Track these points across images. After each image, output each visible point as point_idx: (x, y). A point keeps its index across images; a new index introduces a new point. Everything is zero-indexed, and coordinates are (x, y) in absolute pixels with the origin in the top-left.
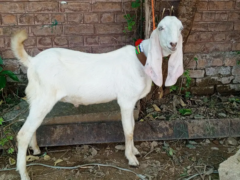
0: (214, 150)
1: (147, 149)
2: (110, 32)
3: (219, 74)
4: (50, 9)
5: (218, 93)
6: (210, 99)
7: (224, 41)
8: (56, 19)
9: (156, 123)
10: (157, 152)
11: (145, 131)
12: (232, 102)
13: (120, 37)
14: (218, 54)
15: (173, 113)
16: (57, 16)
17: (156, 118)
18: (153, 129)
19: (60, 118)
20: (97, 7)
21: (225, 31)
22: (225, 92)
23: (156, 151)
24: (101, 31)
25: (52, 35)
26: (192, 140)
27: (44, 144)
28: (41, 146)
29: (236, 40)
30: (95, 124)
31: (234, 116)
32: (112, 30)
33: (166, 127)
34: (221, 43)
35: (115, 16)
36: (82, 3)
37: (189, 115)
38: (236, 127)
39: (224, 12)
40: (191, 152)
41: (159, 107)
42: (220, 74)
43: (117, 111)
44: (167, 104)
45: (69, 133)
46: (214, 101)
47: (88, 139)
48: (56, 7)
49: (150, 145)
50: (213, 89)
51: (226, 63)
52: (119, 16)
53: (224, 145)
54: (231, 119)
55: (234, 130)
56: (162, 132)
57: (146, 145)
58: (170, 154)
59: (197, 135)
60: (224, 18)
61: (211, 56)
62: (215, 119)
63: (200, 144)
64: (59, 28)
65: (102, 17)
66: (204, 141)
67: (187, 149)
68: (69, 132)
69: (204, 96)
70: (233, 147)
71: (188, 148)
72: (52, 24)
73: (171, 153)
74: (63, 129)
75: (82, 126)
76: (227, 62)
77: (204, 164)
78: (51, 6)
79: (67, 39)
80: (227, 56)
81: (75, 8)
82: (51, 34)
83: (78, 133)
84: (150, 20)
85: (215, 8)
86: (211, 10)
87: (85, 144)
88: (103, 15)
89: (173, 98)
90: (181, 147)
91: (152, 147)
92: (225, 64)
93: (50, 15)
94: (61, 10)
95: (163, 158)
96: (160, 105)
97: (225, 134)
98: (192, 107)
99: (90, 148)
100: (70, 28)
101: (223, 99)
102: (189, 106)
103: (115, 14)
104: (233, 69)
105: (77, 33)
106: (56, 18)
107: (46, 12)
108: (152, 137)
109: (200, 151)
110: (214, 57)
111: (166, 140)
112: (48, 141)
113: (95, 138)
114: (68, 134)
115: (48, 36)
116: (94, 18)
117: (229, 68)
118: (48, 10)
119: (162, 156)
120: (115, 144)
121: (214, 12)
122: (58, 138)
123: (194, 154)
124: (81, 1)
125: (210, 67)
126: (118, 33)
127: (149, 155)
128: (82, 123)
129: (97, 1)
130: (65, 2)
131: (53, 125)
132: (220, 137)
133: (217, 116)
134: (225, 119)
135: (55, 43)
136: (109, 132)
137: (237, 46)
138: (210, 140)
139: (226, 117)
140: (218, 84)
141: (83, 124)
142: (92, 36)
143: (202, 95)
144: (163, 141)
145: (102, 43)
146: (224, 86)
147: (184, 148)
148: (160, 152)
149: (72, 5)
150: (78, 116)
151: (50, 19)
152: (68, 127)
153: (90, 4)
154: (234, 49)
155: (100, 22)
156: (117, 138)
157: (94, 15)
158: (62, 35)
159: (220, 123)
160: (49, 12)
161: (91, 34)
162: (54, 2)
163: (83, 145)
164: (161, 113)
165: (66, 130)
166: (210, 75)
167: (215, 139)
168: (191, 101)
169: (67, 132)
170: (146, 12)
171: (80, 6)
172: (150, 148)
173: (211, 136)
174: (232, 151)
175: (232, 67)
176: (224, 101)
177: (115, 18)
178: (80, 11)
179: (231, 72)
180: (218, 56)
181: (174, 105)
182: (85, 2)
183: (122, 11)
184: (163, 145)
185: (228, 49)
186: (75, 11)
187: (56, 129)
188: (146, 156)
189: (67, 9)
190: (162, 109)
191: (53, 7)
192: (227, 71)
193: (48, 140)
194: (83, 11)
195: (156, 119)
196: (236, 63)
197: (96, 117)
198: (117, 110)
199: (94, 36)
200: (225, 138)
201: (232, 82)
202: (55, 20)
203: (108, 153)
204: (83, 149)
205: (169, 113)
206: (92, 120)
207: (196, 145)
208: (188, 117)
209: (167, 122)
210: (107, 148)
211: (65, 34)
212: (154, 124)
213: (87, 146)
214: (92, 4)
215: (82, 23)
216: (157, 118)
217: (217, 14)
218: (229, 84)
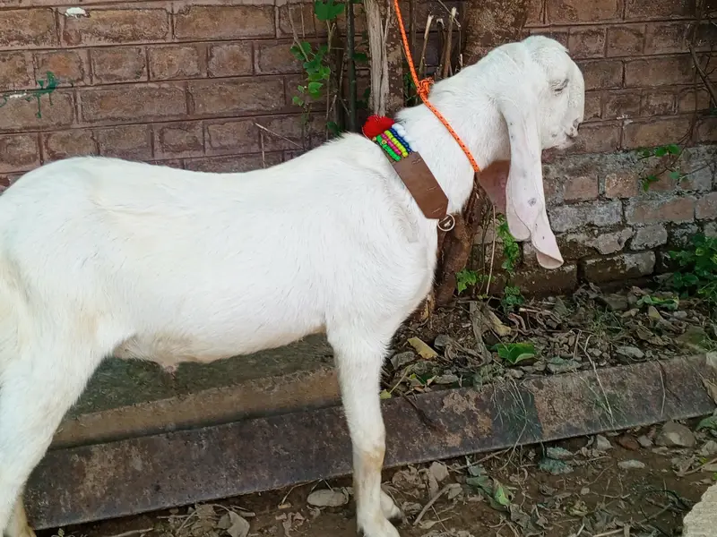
0: (632, 471)
1: (417, 493)
2: (244, 107)
3: (591, 225)
4: (29, 36)
5: (592, 285)
6: (572, 304)
7: (597, 119)
8: (49, 68)
9: (435, 401)
10: (452, 500)
11: (400, 430)
12: (645, 308)
13: (276, 123)
14: (581, 161)
15: (479, 359)
16: (55, 57)
17: (430, 381)
18: (427, 422)
19: (98, 416)
20: (194, 24)
21: (599, 90)
22: (612, 280)
23: (449, 497)
24: (211, 105)
25: (38, 128)
26: (554, 444)
27: (50, 520)
28: (41, 527)
29: (632, 115)
30: (230, 425)
31: (667, 352)
32: (249, 99)
33: (467, 409)
34: (589, 128)
35: (257, 52)
36: (140, 13)
37: (531, 362)
38: (680, 386)
39: (594, 28)
40: (562, 486)
41: (431, 344)
42: (593, 225)
43: (298, 373)
44: (455, 332)
45: (139, 468)
46: (586, 309)
47: (210, 482)
48: (49, 28)
49: (425, 478)
50: (575, 275)
51: (607, 190)
52: (269, 51)
53: (655, 451)
54: (663, 364)
55: (674, 395)
56: (458, 428)
57: (410, 479)
58: (501, 502)
59: (568, 425)
60: (593, 48)
61: (562, 169)
62: (615, 369)
63: (581, 455)
64: (65, 102)
65: (212, 56)
66: (590, 443)
67: (545, 479)
68: (137, 464)
69: (551, 298)
70: (685, 452)
71: (549, 474)
72: (39, 86)
73: (502, 498)
74: (115, 457)
75: (183, 437)
76: (612, 186)
77: (620, 524)
78: (31, 25)
79: (92, 138)
80: (609, 166)
81: (116, 29)
82: (34, 123)
83: (170, 466)
84: (385, 57)
85: (567, 17)
86: (554, 26)
87: (201, 503)
88: (216, 51)
89: (469, 310)
90: (526, 473)
91: (434, 486)
92: (604, 193)
93: (29, 56)
94: (67, 38)
95: (480, 519)
96: (432, 338)
97: (651, 414)
98: (531, 335)
99: (220, 513)
100: (102, 97)
101: (614, 300)
102: (519, 333)
103: (256, 46)
104: (629, 207)
105: (128, 115)
106: (50, 65)
107: (15, 46)
108: (427, 448)
109: (588, 479)
110: (573, 173)
111: (473, 455)
112: (65, 507)
113: (234, 476)
114: (134, 472)
115: (26, 130)
116: (182, 60)
117: (617, 204)
118: (20, 39)
119: (473, 513)
120: (307, 489)
121: (562, 30)
122: (101, 493)
123: (572, 491)
124: (137, 5)
125: (560, 205)
126: (270, 109)
127: (430, 515)
128: (180, 427)
129: (190, 4)
130: (79, 11)
131: (75, 446)
132: (639, 425)
133: (616, 358)
134: (644, 364)
135: (53, 152)
136: (279, 447)
137: (638, 135)
138: (608, 438)
139: (644, 357)
140: (590, 257)
141: (186, 430)
142: (181, 123)
143: (545, 295)
144: (462, 459)
145: (216, 144)
146: (607, 260)
147: (534, 475)
148: (461, 498)
149: (103, 20)
150: (162, 404)
151: (30, 69)
152: (133, 448)
153: (168, 13)
154: (627, 143)
155: (205, 75)
156: (311, 467)
157: (184, 50)
158: (75, 125)
159: (632, 380)
160: (26, 47)
161: (177, 116)
162: (42, 12)
163: (193, 506)
164: (442, 364)
165: (127, 458)
166: (564, 230)
167: (623, 433)
168: (523, 314)
169: (132, 464)
170: (371, 29)
171: (134, 23)
172: (426, 489)
173: (610, 426)
174: (690, 468)
175: (624, 200)
176: (617, 308)
177: (256, 60)
178: (134, 39)
179: (623, 216)
180: (583, 170)
181: (478, 333)
182: (152, 9)
183: (278, 36)
184: (466, 472)
185: (612, 146)
186: (116, 39)
187: (88, 459)
188: (423, 519)
189: (90, 35)
190: (441, 351)
191: (37, 28)
192: (611, 215)
193: (65, 500)
194: (146, 38)
195: (429, 386)
196: (636, 186)
197: (227, 399)
198: (300, 369)
199: (188, 123)
200: (653, 425)
201: (627, 248)
202: (49, 73)
203: (287, 526)
204: (196, 518)
205: (466, 360)
206: (214, 412)
207: (569, 458)
208: (527, 368)
209: (469, 393)
210: (280, 507)
211: (84, 120)
212: (428, 402)
213: (209, 509)
214: (176, 12)
215: (145, 79)
216: (433, 383)
217: (573, 35)
218: (619, 253)
